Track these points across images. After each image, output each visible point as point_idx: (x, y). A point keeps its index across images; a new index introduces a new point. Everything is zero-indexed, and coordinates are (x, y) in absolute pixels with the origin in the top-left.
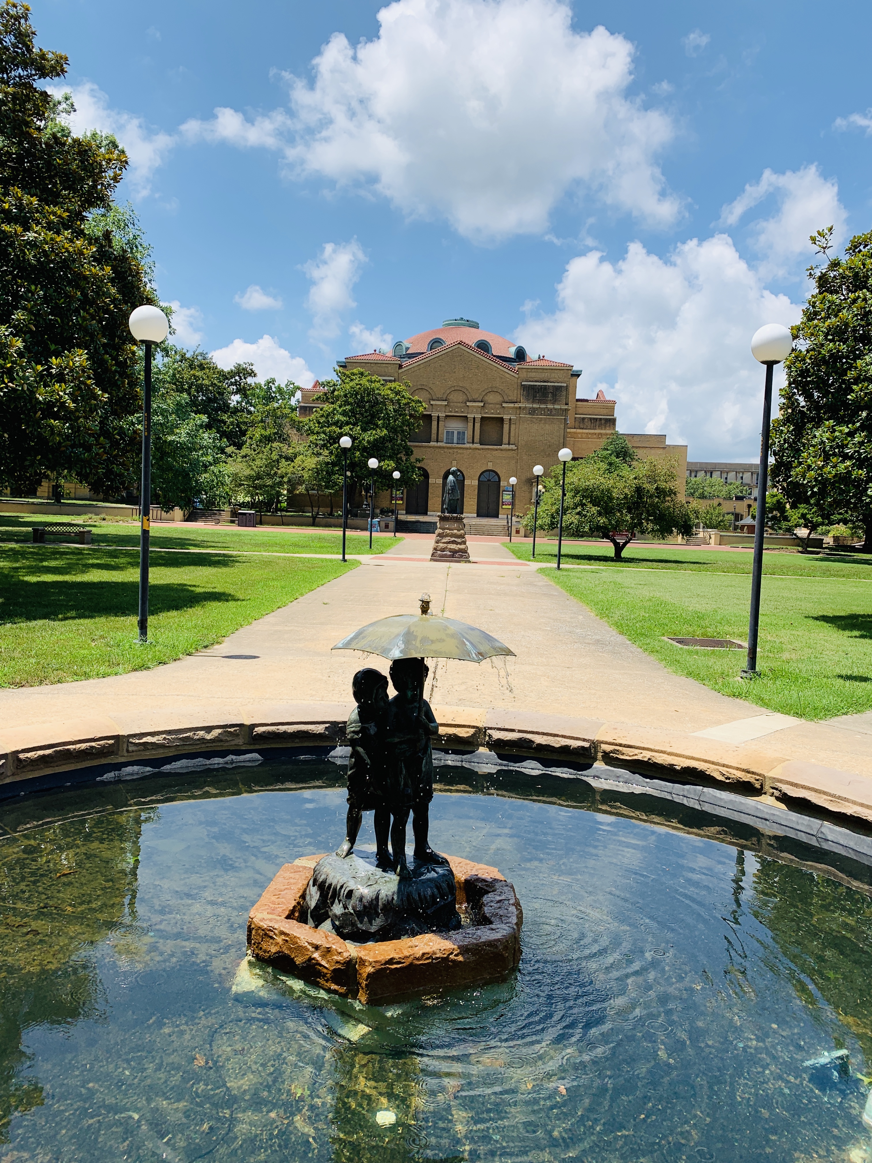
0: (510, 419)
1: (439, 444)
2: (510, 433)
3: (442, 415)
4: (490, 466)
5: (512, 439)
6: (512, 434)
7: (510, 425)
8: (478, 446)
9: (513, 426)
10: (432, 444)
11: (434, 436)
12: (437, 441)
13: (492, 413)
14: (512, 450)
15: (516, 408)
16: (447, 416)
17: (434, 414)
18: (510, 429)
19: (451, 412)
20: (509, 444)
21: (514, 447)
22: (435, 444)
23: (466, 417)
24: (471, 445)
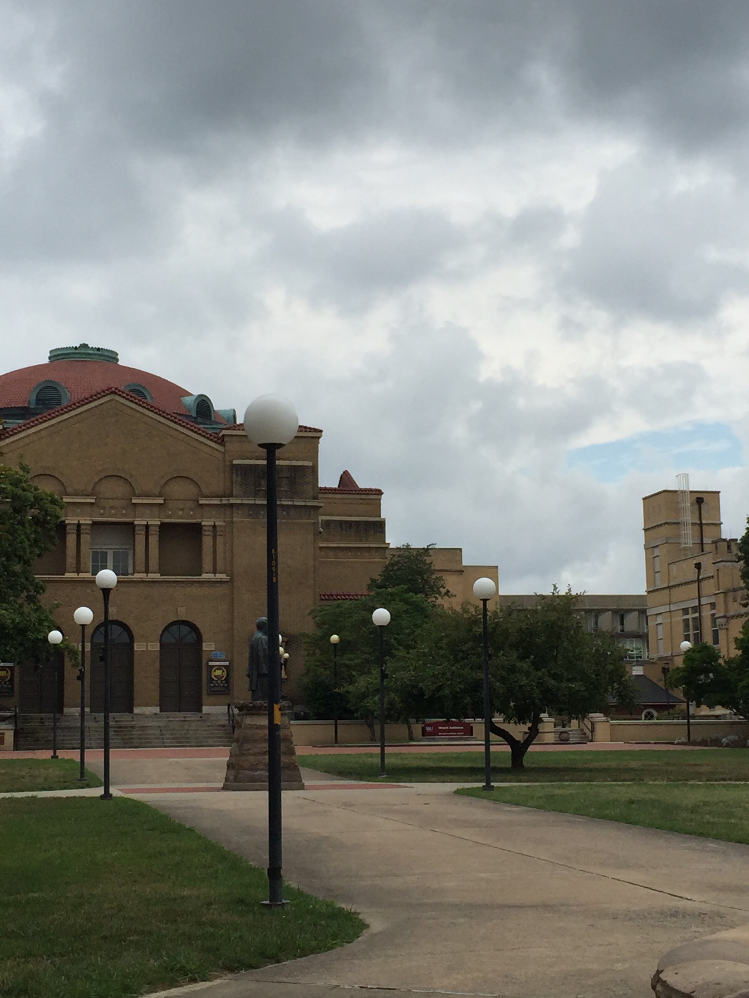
0: (214, 527)
1: (82, 575)
2: (215, 551)
3: (86, 521)
4: (183, 614)
5: (220, 564)
6: (219, 555)
7: (215, 538)
8: (156, 576)
9: (220, 540)
10: (68, 575)
11: (71, 560)
12: (78, 571)
13: (180, 517)
14: (221, 582)
15: (225, 505)
16: (95, 523)
17: (71, 520)
18: (215, 545)
19: (102, 515)
20: (215, 572)
21: (223, 576)
22: (74, 575)
23: (132, 524)
24: (142, 576)
